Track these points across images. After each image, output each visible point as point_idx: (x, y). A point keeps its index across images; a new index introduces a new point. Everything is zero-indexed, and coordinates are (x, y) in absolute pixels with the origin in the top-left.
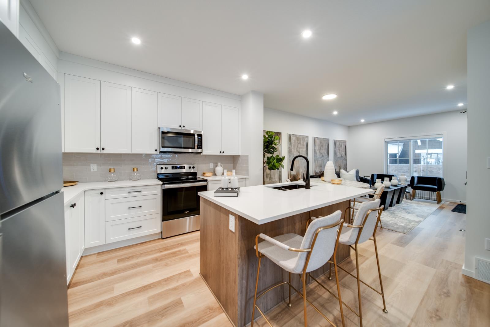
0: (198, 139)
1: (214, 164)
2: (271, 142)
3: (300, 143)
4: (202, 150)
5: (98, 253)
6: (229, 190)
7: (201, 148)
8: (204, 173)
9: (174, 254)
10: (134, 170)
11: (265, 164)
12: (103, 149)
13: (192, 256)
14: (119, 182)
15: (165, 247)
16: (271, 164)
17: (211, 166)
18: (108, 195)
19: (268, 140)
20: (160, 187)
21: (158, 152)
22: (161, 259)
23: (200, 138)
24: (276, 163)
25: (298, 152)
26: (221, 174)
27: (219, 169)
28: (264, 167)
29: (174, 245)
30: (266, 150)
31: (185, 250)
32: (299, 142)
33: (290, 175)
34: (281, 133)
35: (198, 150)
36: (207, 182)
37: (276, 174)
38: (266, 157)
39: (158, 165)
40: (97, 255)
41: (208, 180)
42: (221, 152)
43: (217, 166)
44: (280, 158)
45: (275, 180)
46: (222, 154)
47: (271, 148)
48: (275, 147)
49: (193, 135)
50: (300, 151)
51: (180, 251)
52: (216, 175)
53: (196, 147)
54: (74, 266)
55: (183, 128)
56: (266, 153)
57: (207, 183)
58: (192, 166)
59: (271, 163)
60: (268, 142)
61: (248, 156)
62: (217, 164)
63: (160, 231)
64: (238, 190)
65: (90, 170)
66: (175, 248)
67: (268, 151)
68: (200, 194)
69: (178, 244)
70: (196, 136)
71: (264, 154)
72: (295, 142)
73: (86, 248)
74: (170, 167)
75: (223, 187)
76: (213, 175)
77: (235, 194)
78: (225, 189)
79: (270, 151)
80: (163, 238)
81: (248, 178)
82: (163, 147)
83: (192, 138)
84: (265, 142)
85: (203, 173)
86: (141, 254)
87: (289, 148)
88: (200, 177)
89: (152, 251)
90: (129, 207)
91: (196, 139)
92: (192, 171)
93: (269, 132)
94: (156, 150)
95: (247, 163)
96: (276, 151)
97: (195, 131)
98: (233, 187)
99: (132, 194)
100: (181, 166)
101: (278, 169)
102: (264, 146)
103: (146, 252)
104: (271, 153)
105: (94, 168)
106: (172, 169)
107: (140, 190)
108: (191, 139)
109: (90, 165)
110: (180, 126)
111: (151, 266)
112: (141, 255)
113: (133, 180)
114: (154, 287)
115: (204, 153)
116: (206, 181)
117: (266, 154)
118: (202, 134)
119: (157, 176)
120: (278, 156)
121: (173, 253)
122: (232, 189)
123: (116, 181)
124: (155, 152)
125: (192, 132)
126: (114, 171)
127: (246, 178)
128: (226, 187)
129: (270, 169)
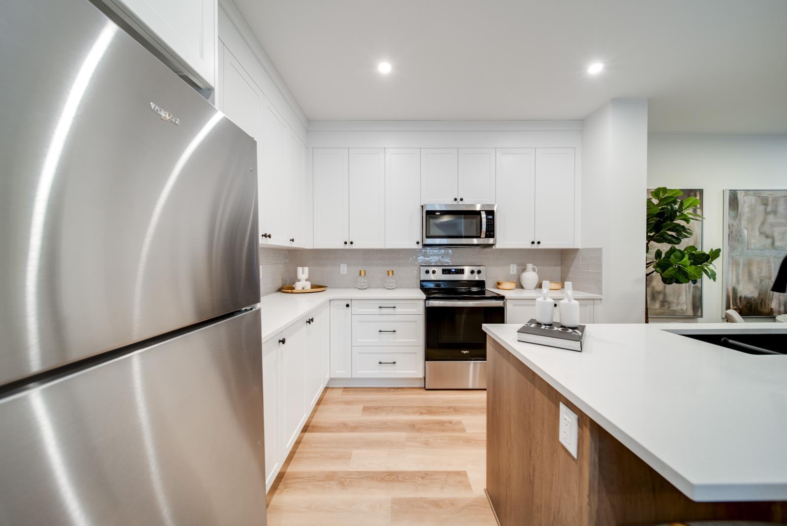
0: (487, 219)
1: (518, 265)
2: (671, 215)
3: (775, 212)
4: (495, 241)
5: (345, 388)
6: (556, 329)
7: (493, 236)
8: (499, 284)
9: (442, 426)
10: (388, 275)
11: (651, 269)
12: (352, 243)
13: (473, 442)
14: (371, 289)
15: (429, 407)
16: (670, 269)
17: (513, 269)
18: (355, 308)
19: (661, 209)
20: (422, 303)
21: (420, 246)
22: (420, 429)
23: (491, 217)
24: (690, 265)
25: (767, 237)
26: (535, 286)
27: (530, 277)
28: (647, 275)
29: (442, 407)
30: (651, 234)
31: (460, 423)
32: (769, 209)
33: (735, 298)
34: (701, 191)
35: (489, 241)
36: (505, 300)
37: (684, 293)
38: (653, 252)
39: (422, 266)
40: (343, 391)
41: (506, 298)
42: (533, 243)
43: (524, 270)
44: (704, 254)
45: (679, 307)
46: (535, 246)
47: (669, 230)
48: (683, 227)
49: (478, 213)
50: (776, 235)
51: (451, 422)
52: (522, 287)
53: (483, 235)
54: (312, 403)
55: (461, 203)
56: (652, 243)
57: (504, 303)
58: (476, 269)
59: (670, 265)
60: (661, 214)
61: (600, 250)
62: (526, 266)
63: (421, 376)
64: (582, 331)
65: (340, 272)
66: (443, 413)
67: (662, 236)
68: (488, 328)
69: (450, 408)
70: (484, 215)
71: (647, 244)
72: (753, 209)
73: (332, 377)
74: (439, 270)
75: (539, 320)
76: (517, 287)
77: (576, 345)
78: (545, 325)
79: (666, 236)
80: (426, 388)
81: (601, 299)
82: (427, 237)
83: (476, 218)
84: (649, 217)
85: (496, 283)
86: (394, 407)
87: (730, 227)
88: (490, 289)
89: (408, 407)
90: (380, 330)
91: (484, 221)
92: (477, 277)
93: (664, 190)
94: (418, 243)
95: (599, 266)
96: (686, 237)
97: (483, 206)
98: (566, 323)
99: (384, 311)
100: (458, 269)
101: (695, 282)
102: (648, 224)
103: (399, 407)
104: (670, 242)
105: (344, 269)
106: (443, 273)
107: (394, 306)
108: (474, 221)
109: (340, 266)
110: (456, 200)
111: (402, 435)
112: (392, 409)
113: (387, 289)
114: (403, 482)
115: (498, 246)
116: (502, 298)
117: (652, 245)
118: (495, 209)
119: (421, 285)
120: (694, 248)
121: (439, 424)
122: (562, 326)
123: (367, 288)
124: (416, 246)
125: (478, 208)
126: (365, 275)
127: (594, 299)
128: (548, 321)
129: (666, 281)
